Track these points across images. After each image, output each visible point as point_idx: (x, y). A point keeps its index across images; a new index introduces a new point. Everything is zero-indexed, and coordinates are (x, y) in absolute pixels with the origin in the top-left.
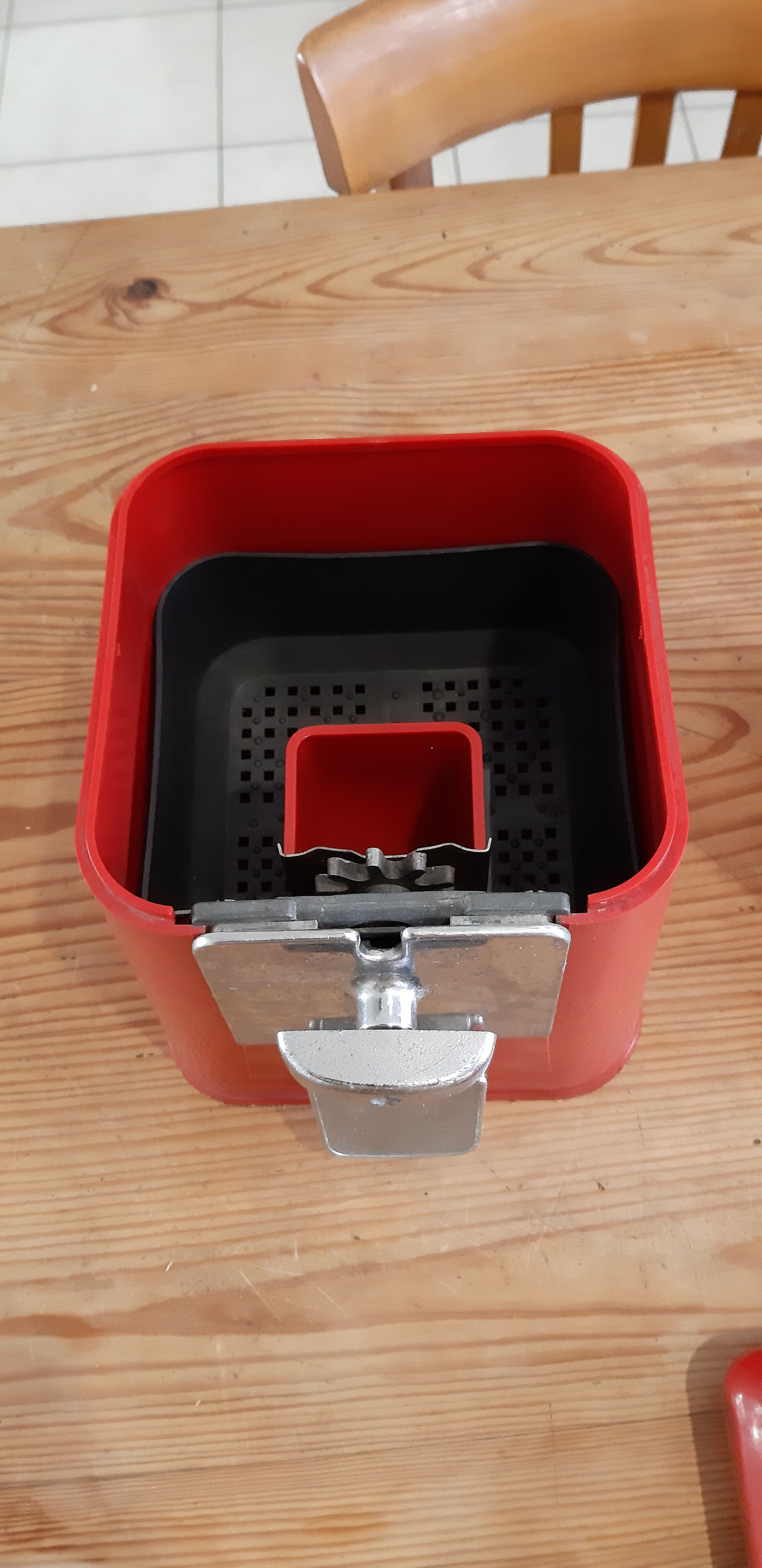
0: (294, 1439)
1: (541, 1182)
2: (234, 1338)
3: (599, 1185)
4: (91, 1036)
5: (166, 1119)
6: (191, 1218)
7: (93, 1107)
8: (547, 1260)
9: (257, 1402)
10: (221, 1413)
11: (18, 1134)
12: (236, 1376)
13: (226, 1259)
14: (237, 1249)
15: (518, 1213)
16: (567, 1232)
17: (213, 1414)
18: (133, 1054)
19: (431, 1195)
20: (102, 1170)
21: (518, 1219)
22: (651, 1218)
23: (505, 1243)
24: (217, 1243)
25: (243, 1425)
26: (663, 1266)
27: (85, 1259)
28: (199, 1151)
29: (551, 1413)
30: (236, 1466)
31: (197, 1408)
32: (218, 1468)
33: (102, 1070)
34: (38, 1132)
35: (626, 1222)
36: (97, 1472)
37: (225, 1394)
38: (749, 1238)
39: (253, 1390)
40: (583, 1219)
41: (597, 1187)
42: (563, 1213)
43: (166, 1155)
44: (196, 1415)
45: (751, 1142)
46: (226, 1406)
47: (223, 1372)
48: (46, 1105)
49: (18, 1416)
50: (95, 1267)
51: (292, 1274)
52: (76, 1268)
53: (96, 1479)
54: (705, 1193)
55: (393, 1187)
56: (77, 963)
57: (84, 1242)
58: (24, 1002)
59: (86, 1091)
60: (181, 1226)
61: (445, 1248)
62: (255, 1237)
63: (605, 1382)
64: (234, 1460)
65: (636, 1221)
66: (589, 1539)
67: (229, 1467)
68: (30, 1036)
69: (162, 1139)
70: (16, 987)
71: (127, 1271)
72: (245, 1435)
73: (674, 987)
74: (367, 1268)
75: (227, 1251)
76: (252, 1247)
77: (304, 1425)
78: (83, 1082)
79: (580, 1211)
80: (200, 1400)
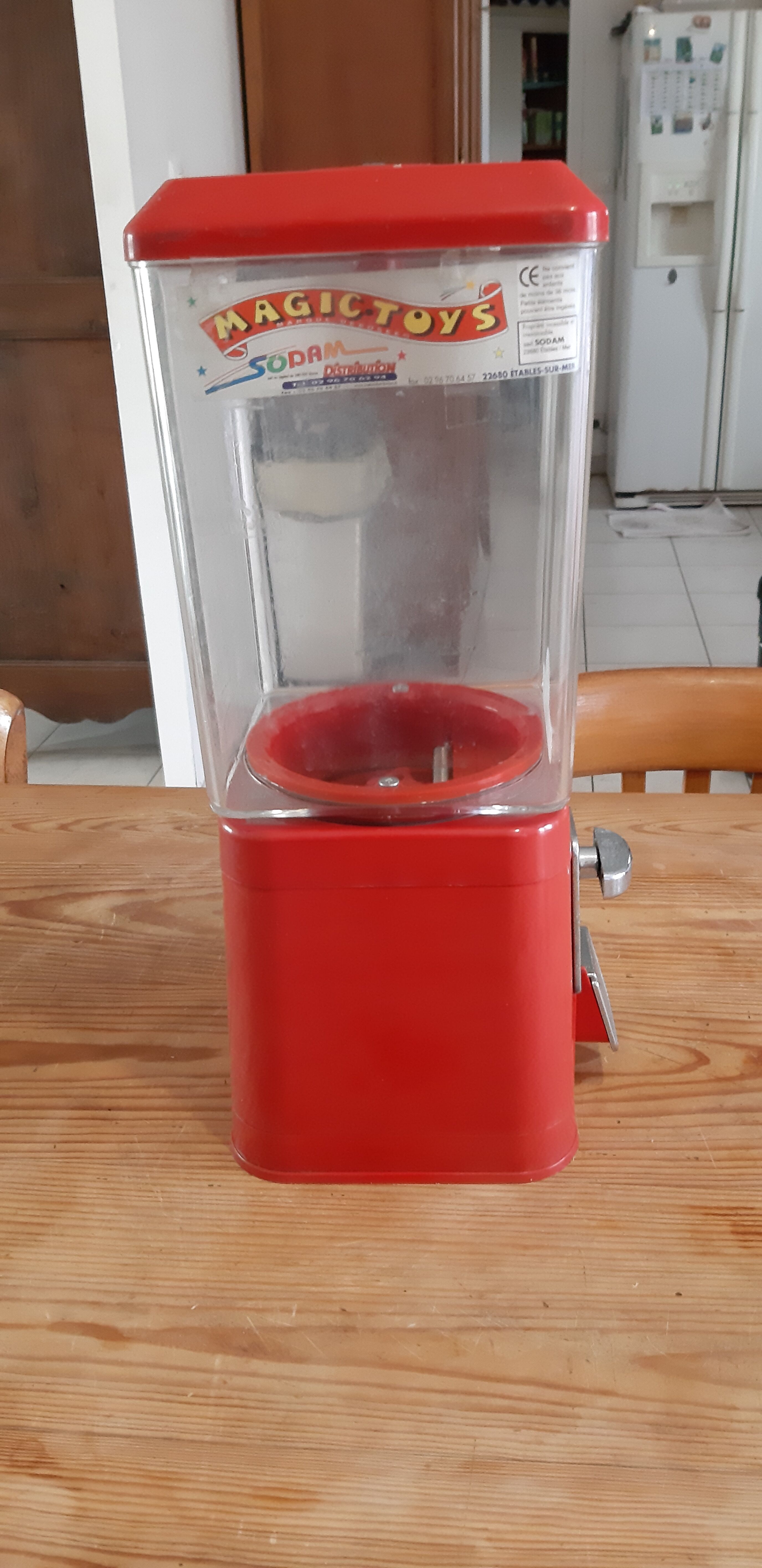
1: (499, 1296)
2: (230, 1358)
3: (544, 1304)
4: (180, 1170)
5: (220, 1223)
6: (220, 1281)
7: (166, 1209)
8: (492, 1344)
9: (237, 1402)
10: (207, 1405)
11: (108, 1217)
12: (225, 1382)
13: (239, 1309)
14: (250, 1304)
15: (476, 1312)
16: (512, 1328)
17: (200, 1404)
18: (206, 1184)
19: (409, 1292)
20: (162, 1245)
21: (475, 1316)
22: (583, 1330)
23: (460, 1329)
24: (236, 1298)
25: (222, 1415)
26: (588, 1361)
27: (133, 1295)
28: (238, 1244)
29: (475, 1446)
30: (207, 1442)
31: (188, 1398)
32: (192, 1441)
33: (181, 1190)
34: (123, 1218)
35: (563, 1329)
36: (96, 1430)
37: (212, 1393)
38: (662, 1353)
39: (235, 1394)
40: (528, 1323)
41: (542, 1305)
42: (512, 1317)
43: (212, 1243)
44: (187, 1403)
45: (674, 1294)
46: (210, 1401)
47: (216, 1378)
48: (134, 1203)
49: (48, 1384)
50: (138, 1300)
51: (288, 1325)
52: (125, 1299)
53: (93, 1434)
54: (631, 1320)
55: (380, 1284)
56: (182, 1130)
57: (134, 1285)
58: (138, 1146)
59: (166, 1200)
60: (210, 1285)
61: (412, 1325)
63: (523, 1431)
64: (208, 1438)
65: (570, 1329)
66: (489, 1539)
67: (202, 1442)
68: (136, 1165)
69: (212, 1233)
70: (136, 1138)
71: (162, 1306)
72: (221, 1422)
73: (628, 1196)
74: (347, 1329)
75: (240, 1304)
76: (261, 1304)
77: (270, 1423)
78: (165, 1195)
79: (526, 1318)
80: (191, 1394)
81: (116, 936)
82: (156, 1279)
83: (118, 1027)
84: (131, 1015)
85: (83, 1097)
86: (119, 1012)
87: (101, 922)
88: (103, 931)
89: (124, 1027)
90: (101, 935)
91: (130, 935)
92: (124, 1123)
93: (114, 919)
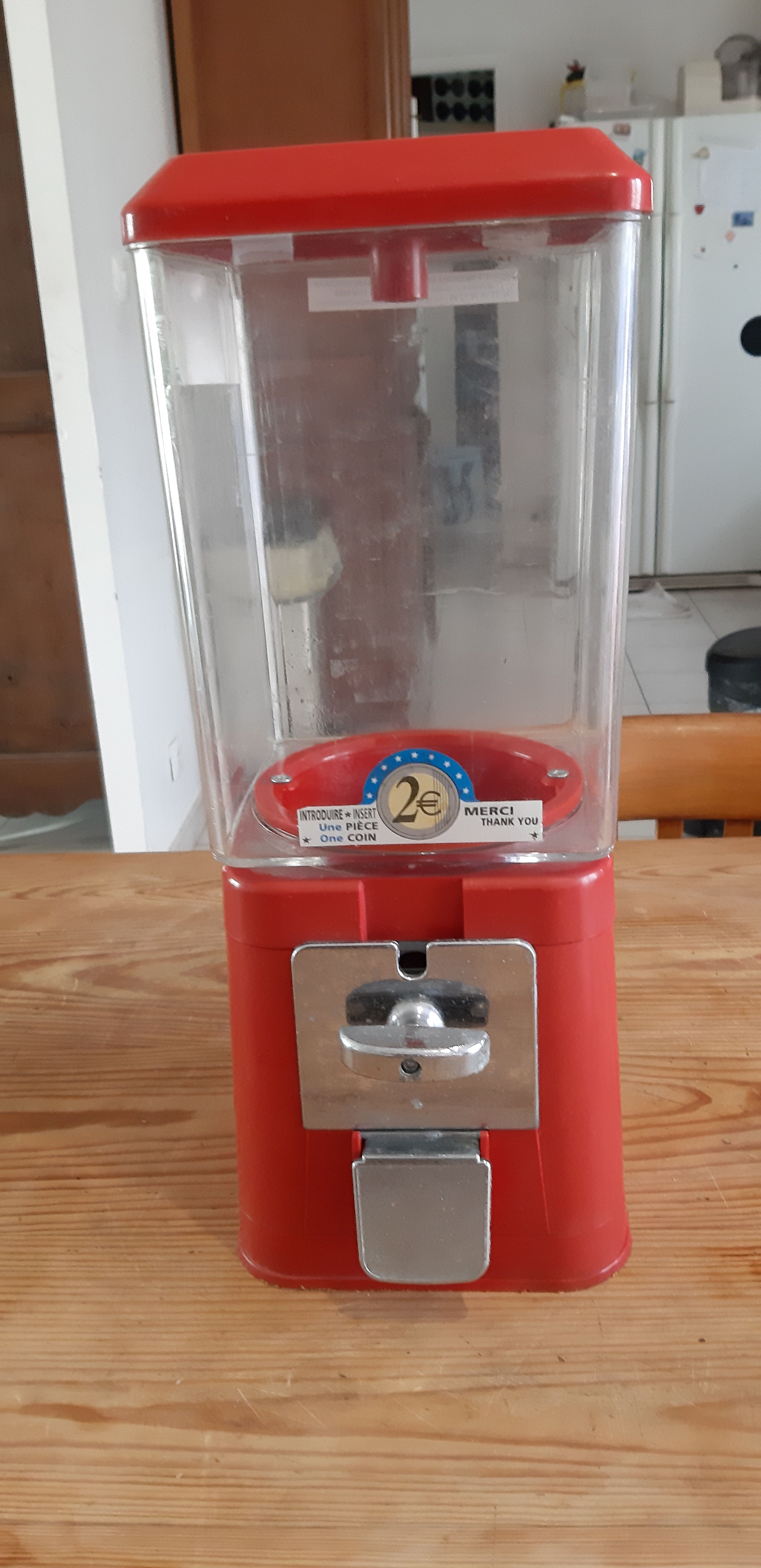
0: (258, 1511)
2: (222, 1434)
3: (560, 1358)
4: (157, 1238)
5: (203, 1291)
6: (206, 1353)
7: (145, 1279)
9: (231, 1481)
10: (200, 1486)
11: (81, 1291)
12: (217, 1461)
13: (228, 1381)
14: (240, 1375)
17: (191, 1486)
18: (186, 1250)
20: (142, 1317)
21: (486, 1375)
23: (472, 1389)
24: (224, 1370)
25: (215, 1496)
26: (611, 1415)
27: (111, 1371)
28: (223, 1312)
29: (496, 1514)
30: (201, 1526)
31: (178, 1480)
32: (185, 1526)
33: (159, 1258)
34: (97, 1291)
36: (77, 1519)
37: (204, 1472)
39: (229, 1472)
40: (545, 1379)
43: (196, 1312)
44: (176, 1485)
46: (202, 1482)
47: (207, 1456)
48: (109, 1275)
50: (117, 1377)
51: (282, 1395)
52: (102, 1377)
53: (74, 1523)
54: (654, 1370)
55: (380, 1346)
56: (157, 1196)
57: (112, 1361)
58: (112, 1215)
59: (143, 1269)
60: (196, 1357)
61: (417, 1390)
62: (256, 1369)
64: (200, 1521)
67: (196, 1526)
68: (109, 1234)
71: (143, 1382)
72: (214, 1504)
74: (348, 1397)
75: (230, 1375)
76: (252, 1375)
78: (141, 1264)
80: (181, 1475)
81: (80, 1002)
82: (136, 1353)
83: (84, 1093)
84: (98, 1081)
85: (48, 1166)
86: (85, 1077)
87: (63, 988)
88: (65, 997)
89: (90, 1093)
90: (62, 1000)
91: (93, 1000)
92: (94, 1191)
93: (76, 985)
